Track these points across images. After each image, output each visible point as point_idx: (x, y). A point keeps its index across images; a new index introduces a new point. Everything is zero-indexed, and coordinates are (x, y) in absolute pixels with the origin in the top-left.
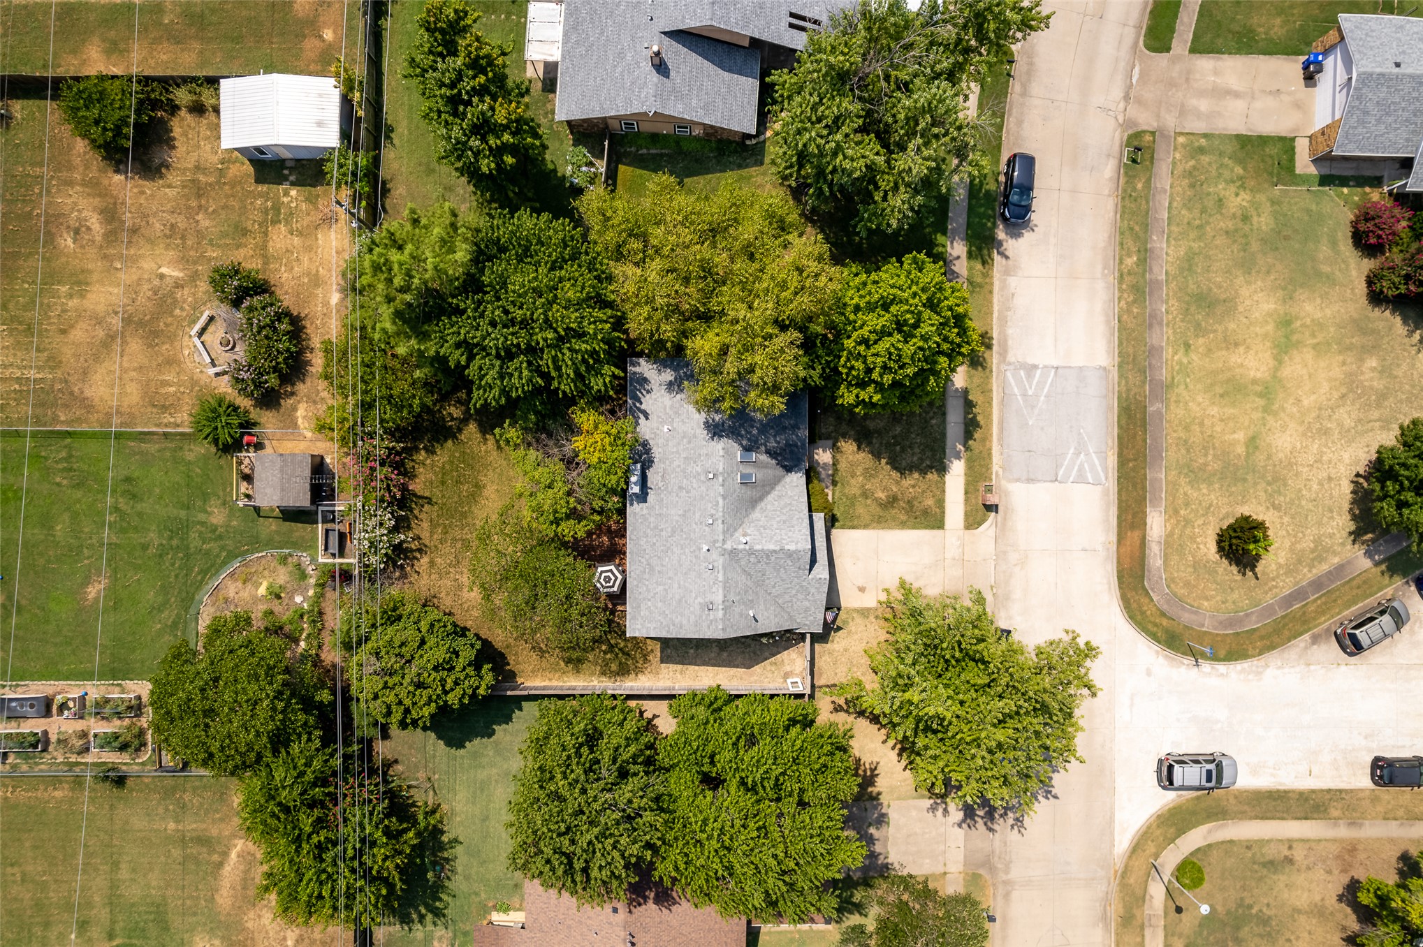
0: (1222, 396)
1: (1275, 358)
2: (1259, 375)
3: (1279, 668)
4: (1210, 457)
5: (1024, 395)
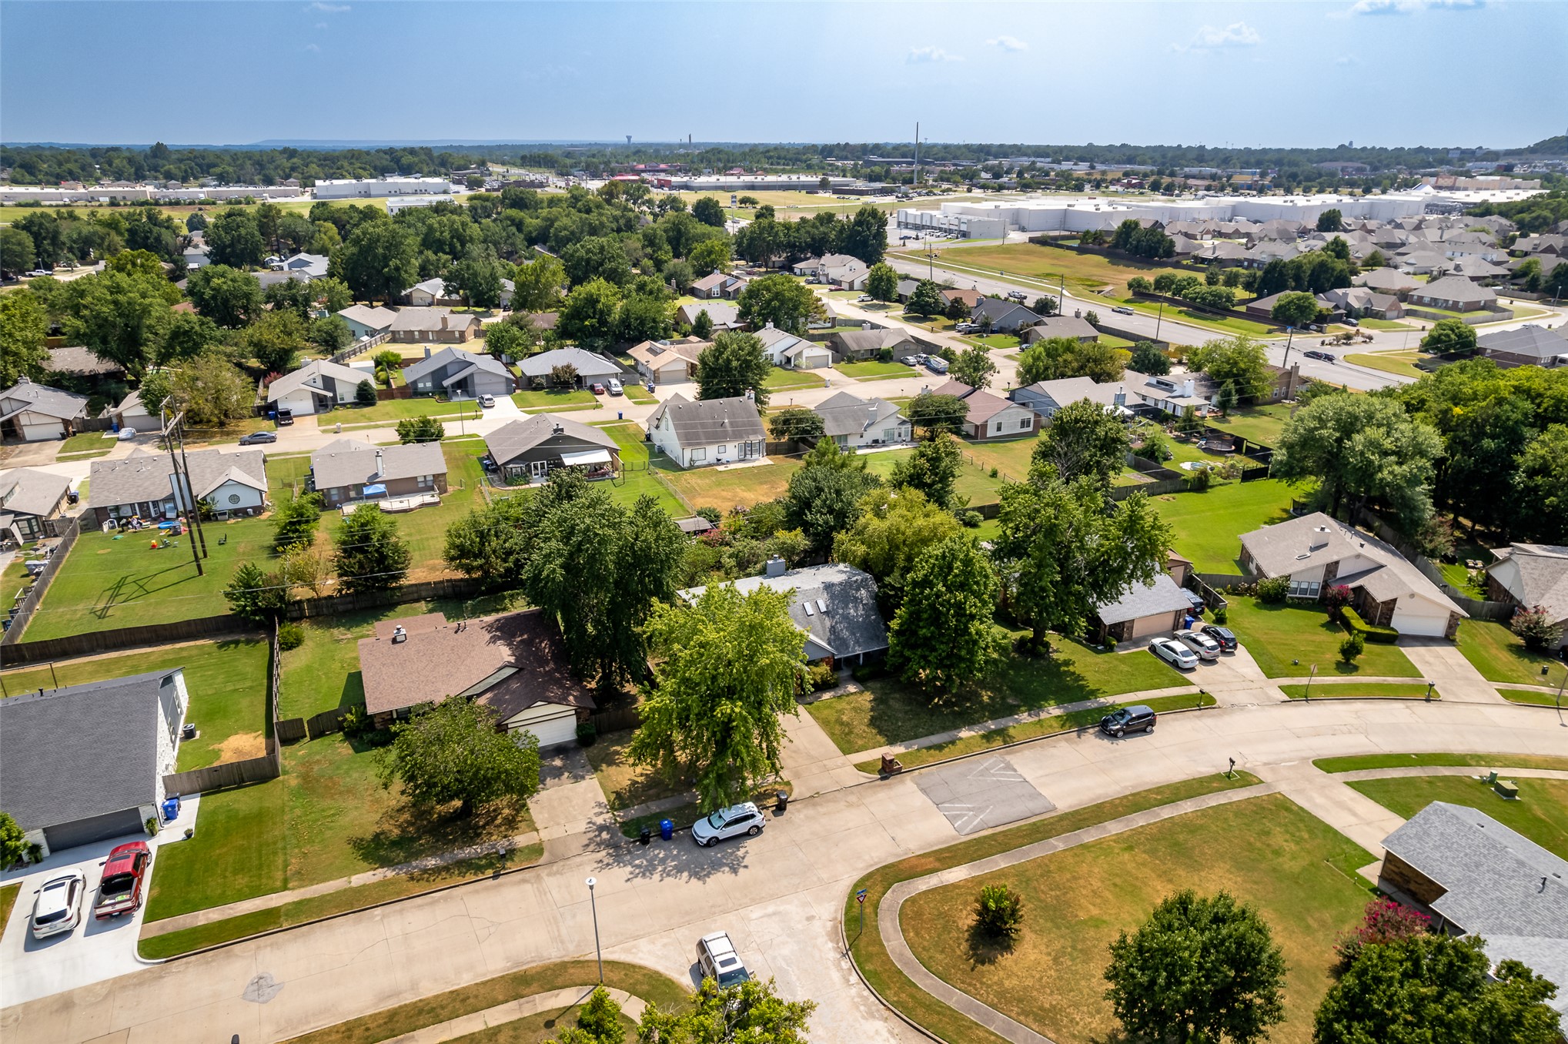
3: (891, 1033)
5: (987, 769)
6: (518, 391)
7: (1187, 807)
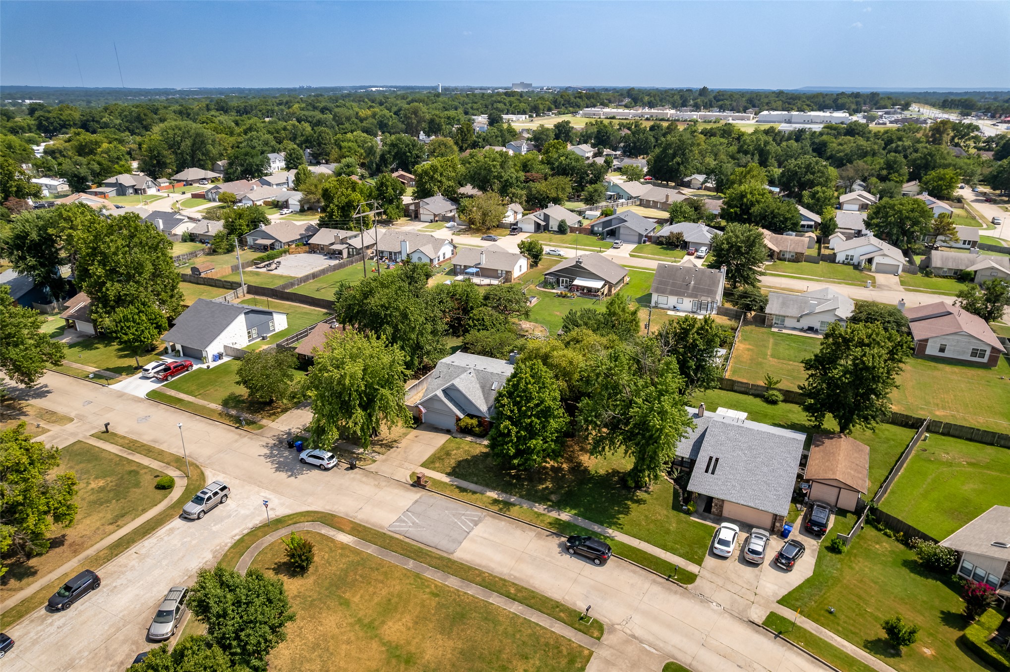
0: (389, 600)
1: (389, 642)
2: (386, 627)
4: (358, 577)
5: (463, 515)
6: (648, 243)
7: (515, 608)
